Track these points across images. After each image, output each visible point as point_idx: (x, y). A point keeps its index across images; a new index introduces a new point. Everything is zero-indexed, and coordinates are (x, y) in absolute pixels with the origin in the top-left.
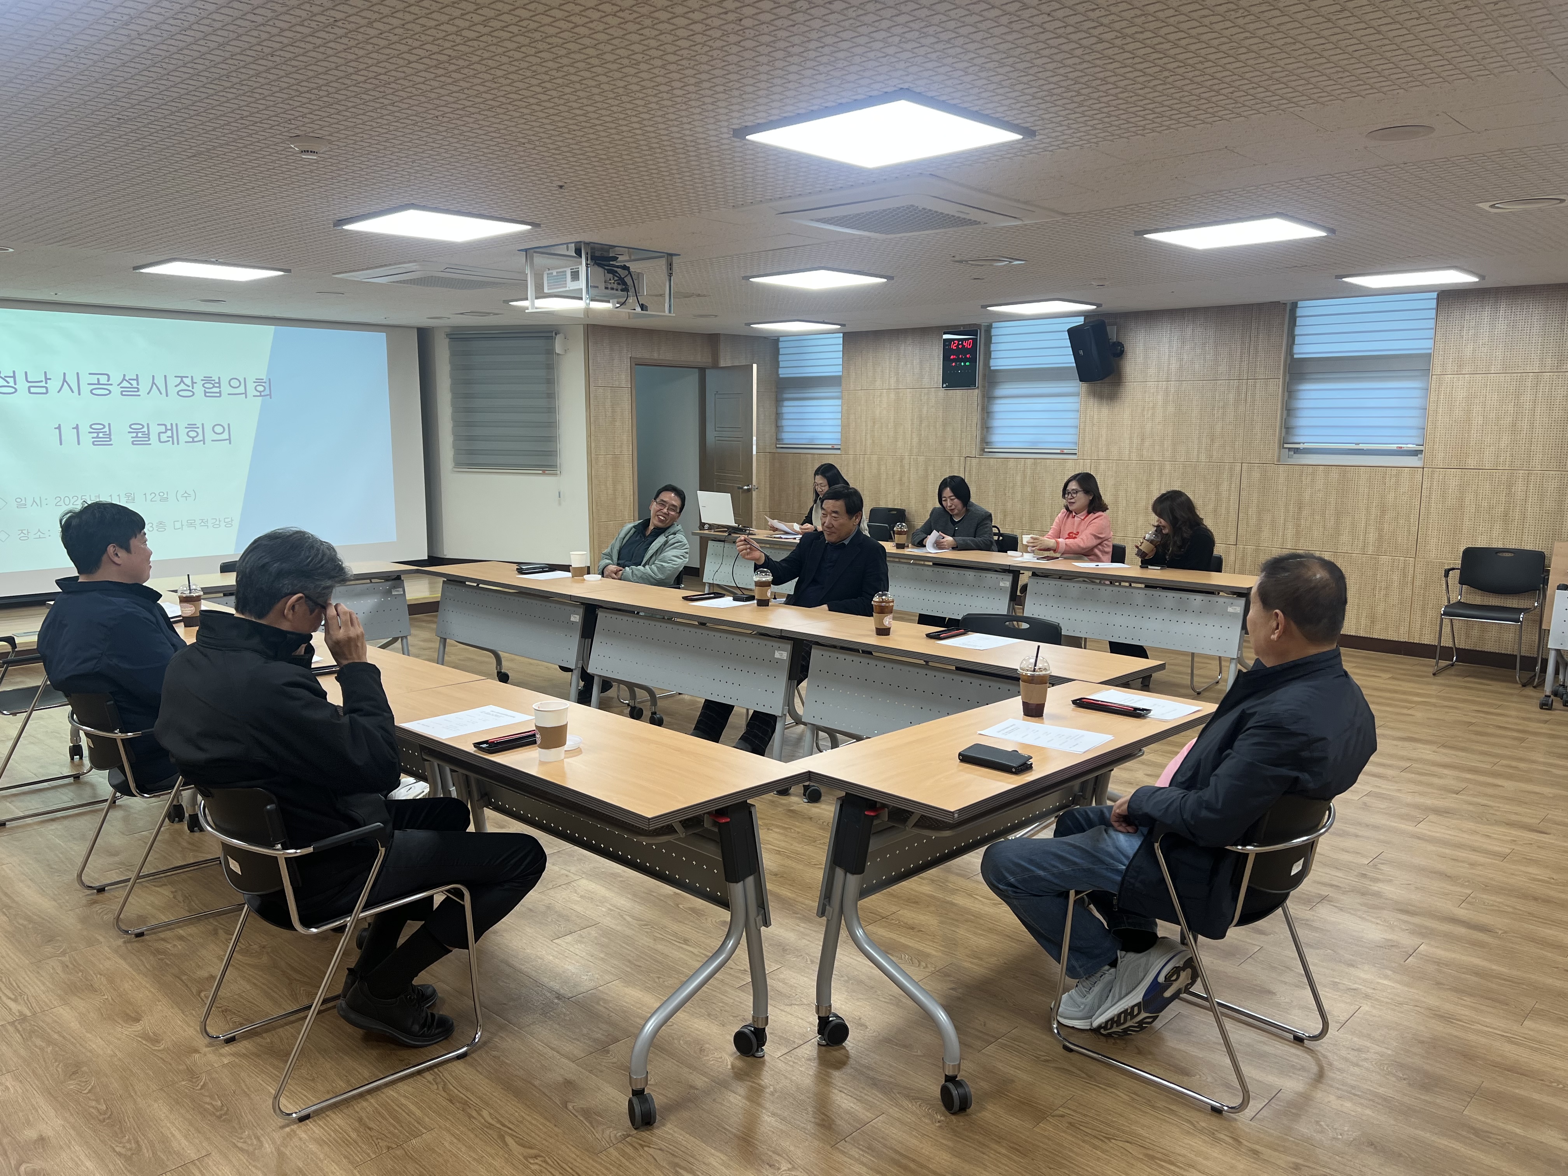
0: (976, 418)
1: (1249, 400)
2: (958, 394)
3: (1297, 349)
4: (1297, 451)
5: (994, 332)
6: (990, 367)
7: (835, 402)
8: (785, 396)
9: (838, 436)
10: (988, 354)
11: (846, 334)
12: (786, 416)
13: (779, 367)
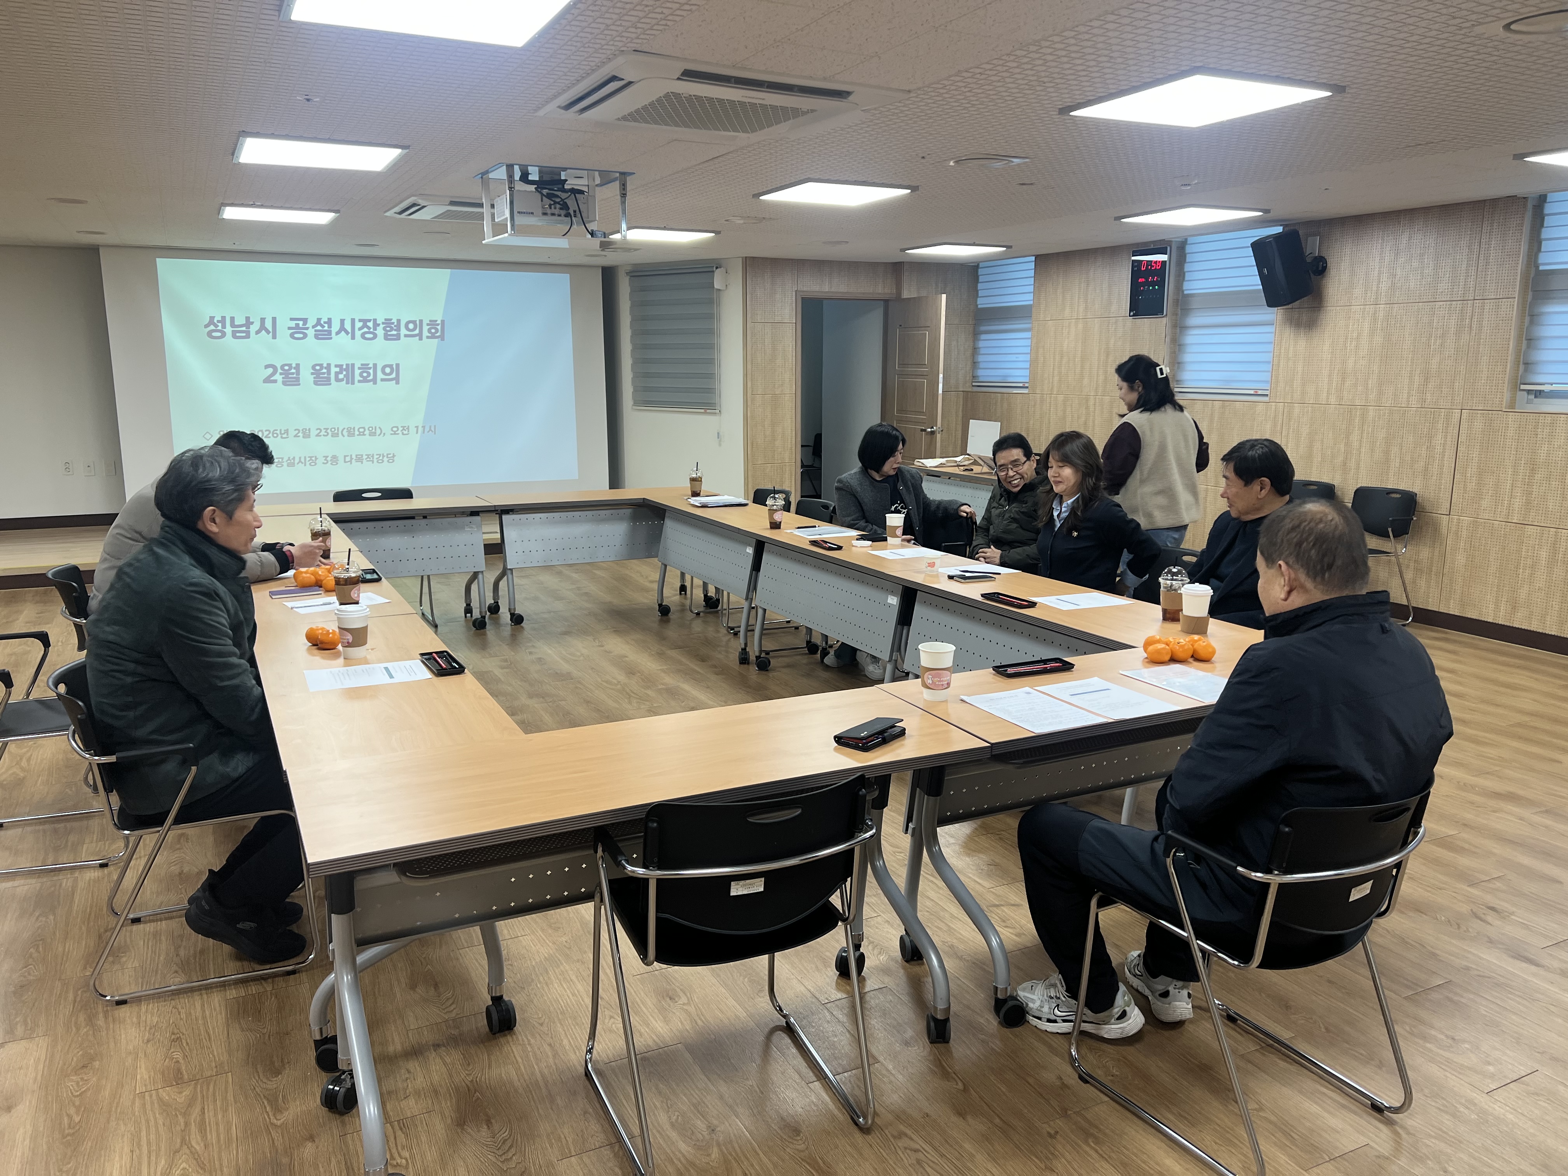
0: (1164, 350)
1: (1474, 326)
2: (1146, 323)
3: (1543, 258)
4: (1539, 394)
5: (1188, 249)
6: (1183, 291)
7: (1028, 335)
8: (983, 328)
9: (1027, 372)
10: (1181, 276)
11: (1037, 257)
12: (982, 351)
13: (977, 296)
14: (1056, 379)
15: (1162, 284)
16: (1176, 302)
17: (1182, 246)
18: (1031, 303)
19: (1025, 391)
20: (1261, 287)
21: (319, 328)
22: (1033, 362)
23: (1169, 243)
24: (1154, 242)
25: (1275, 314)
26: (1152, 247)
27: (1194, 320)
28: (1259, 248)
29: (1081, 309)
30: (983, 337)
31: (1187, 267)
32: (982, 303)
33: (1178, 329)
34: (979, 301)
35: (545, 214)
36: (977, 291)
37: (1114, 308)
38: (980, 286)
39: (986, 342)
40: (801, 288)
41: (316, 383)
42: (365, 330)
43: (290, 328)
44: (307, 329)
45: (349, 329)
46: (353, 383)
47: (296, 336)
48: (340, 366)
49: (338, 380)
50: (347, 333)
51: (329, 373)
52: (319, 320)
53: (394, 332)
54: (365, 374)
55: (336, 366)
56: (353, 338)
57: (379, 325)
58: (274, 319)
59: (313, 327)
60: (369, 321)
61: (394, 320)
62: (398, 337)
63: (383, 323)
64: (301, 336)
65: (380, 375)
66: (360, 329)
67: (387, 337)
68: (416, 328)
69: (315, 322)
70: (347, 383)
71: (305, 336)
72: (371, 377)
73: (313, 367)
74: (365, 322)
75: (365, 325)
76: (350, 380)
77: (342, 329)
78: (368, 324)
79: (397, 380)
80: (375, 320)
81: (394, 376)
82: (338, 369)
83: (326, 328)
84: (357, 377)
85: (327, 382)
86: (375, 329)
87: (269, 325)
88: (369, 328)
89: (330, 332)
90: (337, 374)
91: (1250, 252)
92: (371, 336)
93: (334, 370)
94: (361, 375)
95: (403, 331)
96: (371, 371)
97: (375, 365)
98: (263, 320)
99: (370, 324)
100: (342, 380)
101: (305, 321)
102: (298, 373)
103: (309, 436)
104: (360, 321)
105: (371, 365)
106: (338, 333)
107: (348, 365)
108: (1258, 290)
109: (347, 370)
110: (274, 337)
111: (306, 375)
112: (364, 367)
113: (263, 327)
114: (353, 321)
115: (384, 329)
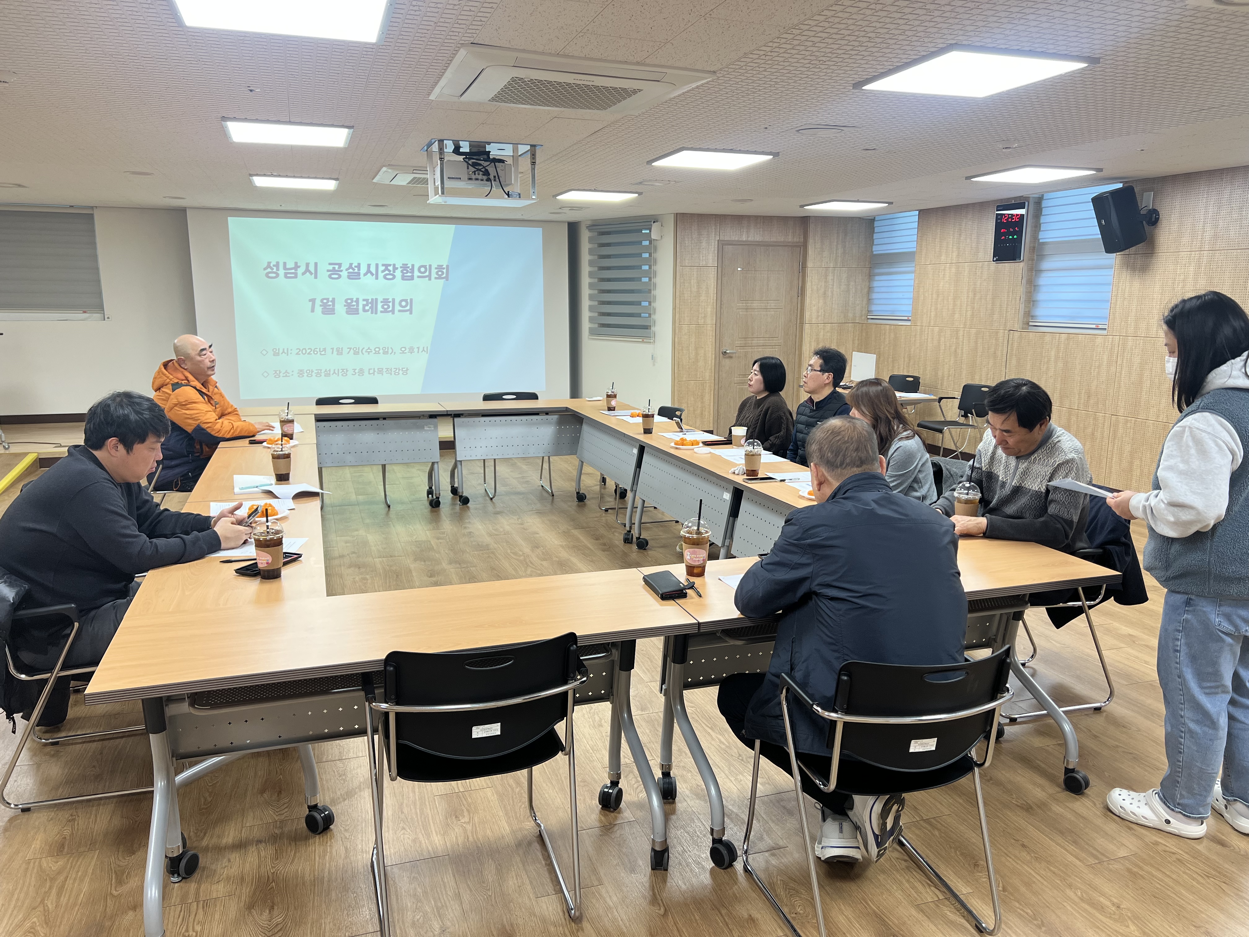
0: (1021, 290)
2: (1007, 266)
5: (1044, 203)
6: (1039, 240)
7: (912, 276)
8: (877, 271)
9: (910, 308)
10: (1037, 227)
11: (920, 211)
12: (876, 290)
13: (873, 244)
14: (933, 314)
15: (1020, 234)
16: (1033, 249)
17: (1039, 202)
18: (915, 250)
19: (908, 323)
20: (1100, 236)
21: (351, 270)
22: (916, 300)
23: (1027, 199)
24: (1015, 198)
25: (1115, 258)
26: (1013, 202)
27: (1046, 264)
28: (1098, 202)
29: (955, 254)
30: (877, 278)
31: (1043, 219)
32: (877, 250)
33: (1034, 272)
34: (875, 248)
35: (470, 179)
36: (872, 240)
37: (981, 255)
38: (875, 236)
39: (879, 283)
40: (722, 238)
41: (348, 313)
42: (387, 272)
43: (328, 271)
44: (341, 271)
45: (374, 272)
46: (376, 313)
47: (333, 276)
48: (367, 300)
49: (364, 310)
50: (372, 274)
51: (358, 305)
52: (351, 264)
53: (409, 274)
54: (386, 307)
55: (364, 300)
56: (377, 278)
57: (397, 268)
58: (316, 264)
59: (347, 270)
60: (390, 265)
61: (410, 265)
62: (412, 278)
63: (401, 267)
64: (336, 276)
65: (397, 308)
66: (383, 271)
67: (404, 278)
68: (426, 271)
69: (348, 266)
70: (372, 313)
71: (340, 276)
72: (390, 309)
73: (346, 301)
74: (386, 266)
75: (387, 269)
76: (374, 310)
77: (369, 271)
78: (389, 268)
79: (411, 311)
80: (394, 265)
81: (408, 308)
82: (365, 303)
83: (356, 271)
84: (380, 308)
85: (355, 312)
86: (394, 272)
87: (312, 268)
88: (389, 271)
89: (359, 274)
90: (364, 306)
91: (1091, 206)
92: (390, 277)
93: (361, 303)
94: (383, 307)
95: (416, 273)
96: (391, 304)
97: (394, 300)
98: (307, 265)
99: (391, 268)
100: (368, 311)
101: (340, 265)
102: (334, 305)
103: (342, 354)
104: (383, 265)
105: (390, 300)
106: (365, 274)
107: (372, 299)
108: (1098, 239)
109: (372, 303)
110: (316, 277)
111: (340, 308)
112: (385, 301)
113: (307, 270)
114: (377, 265)
115: (402, 271)
